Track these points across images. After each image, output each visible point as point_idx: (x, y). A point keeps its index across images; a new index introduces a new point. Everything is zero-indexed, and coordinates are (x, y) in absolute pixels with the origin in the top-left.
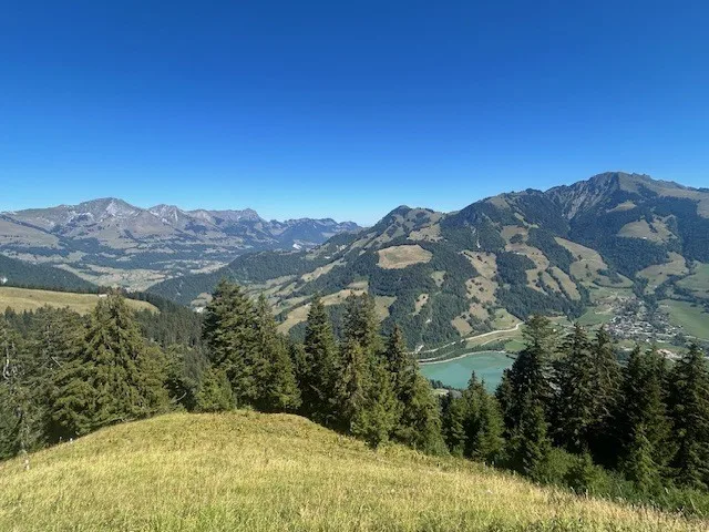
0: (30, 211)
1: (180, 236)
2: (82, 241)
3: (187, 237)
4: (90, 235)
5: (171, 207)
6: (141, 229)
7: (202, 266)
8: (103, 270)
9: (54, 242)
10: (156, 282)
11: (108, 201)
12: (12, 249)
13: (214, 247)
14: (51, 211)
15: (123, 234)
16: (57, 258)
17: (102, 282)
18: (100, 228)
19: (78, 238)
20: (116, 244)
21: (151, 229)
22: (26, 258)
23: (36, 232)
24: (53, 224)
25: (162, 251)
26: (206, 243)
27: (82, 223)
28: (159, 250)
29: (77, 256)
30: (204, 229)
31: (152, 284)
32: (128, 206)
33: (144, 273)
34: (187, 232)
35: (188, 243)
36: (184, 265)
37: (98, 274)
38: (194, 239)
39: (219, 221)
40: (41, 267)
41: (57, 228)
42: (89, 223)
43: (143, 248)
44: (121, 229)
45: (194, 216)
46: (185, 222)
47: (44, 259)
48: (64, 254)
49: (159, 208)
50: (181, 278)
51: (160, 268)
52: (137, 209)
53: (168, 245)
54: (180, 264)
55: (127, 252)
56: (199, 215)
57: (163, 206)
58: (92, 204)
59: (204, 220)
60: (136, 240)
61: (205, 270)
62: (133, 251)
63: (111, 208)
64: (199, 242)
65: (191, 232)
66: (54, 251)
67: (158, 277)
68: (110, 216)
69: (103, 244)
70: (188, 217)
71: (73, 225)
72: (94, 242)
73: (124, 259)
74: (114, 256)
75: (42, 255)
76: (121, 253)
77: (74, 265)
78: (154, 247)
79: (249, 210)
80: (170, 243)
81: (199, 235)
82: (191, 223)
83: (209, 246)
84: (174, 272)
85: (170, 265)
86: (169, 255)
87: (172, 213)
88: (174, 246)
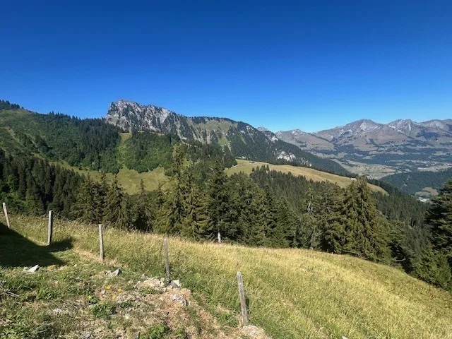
0: (323, 132)
1: (411, 142)
2: (345, 146)
3: (417, 142)
4: (350, 143)
5: (406, 120)
6: (381, 138)
7: (430, 166)
8: (354, 163)
9: (331, 147)
10: (388, 174)
11: (361, 122)
12: (315, 150)
13: (445, 150)
14: (332, 130)
15: (369, 141)
16: (332, 156)
17: (353, 171)
18: (355, 138)
19: (343, 145)
20: (363, 148)
21: (388, 138)
22: (319, 155)
23: (325, 141)
24: (332, 137)
25: (395, 153)
26: (437, 147)
27: (346, 136)
28: (393, 152)
29: (342, 155)
30: (436, 136)
31: (385, 175)
32: (374, 123)
33: (380, 167)
34: (419, 139)
35: (419, 147)
36: (413, 164)
37: (352, 166)
38: (425, 144)
40: (325, 160)
41: (334, 139)
42: (350, 135)
43: (381, 151)
44: (368, 138)
45: (425, 126)
46: (418, 131)
47: (327, 156)
48: (336, 153)
49: (395, 123)
50: (408, 173)
51: (393, 165)
52: (380, 125)
53: (400, 149)
54: (408, 163)
55: (370, 153)
56: (432, 124)
57: (399, 121)
58: (352, 125)
59: (437, 128)
60: (377, 146)
61: (433, 169)
62: (374, 153)
63: (363, 126)
64: (428, 146)
65: (422, 139)
66: (332, 152)
67: (390, 171)
68: (362, 131)
69: (356, 148)
70: (420, 127)
71: (341, 137)
72: (351, 146)
73: (368, 158)
74: (362, 155)
75: (326, 154)
76: (366, 153)
77: (340, 160)
78: (390, 150)
80: (402, 147)
81: (430, 141)
82: (423, 131)
83: (440, 150)
84: (403, 168)
85: (400, 163)
86: (400, 156)
87: (405, 125)
88: (405, 150)
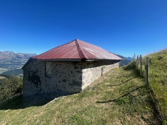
1: (14, 59)
3: (16, 60)
5: (11, 52)
6: (0, 57)
10: (5, 71)
21: (4, 57)
25: (7, 63)
26: (22, 61)
28: (6, 63)
30: (21, 58)
31: (4, 72)
35: (16, 61)
36: (15, 67)
38: (18, 60)
39: (26, 56)
43: (1, 62)
45: (18, 54)
49: (7, 52)
50: (13, 70)
51: (7, 68)
53: (9, 62)
56: (20, 54)
57: (8, 51)
59: (21, 56)
64: (19, 61)
65: (17, 58)
67: (6, 70)
70: (16, 55)
78: (5, 62)
79: (34, 54)
80: (10, 61)
81: (20, 59)
82: (17, 56)
83: (23, 62)
84: (11, 68)
85: (10, 67)
86: (9, 64)
87: (11, 53)
88: (11, 62)
